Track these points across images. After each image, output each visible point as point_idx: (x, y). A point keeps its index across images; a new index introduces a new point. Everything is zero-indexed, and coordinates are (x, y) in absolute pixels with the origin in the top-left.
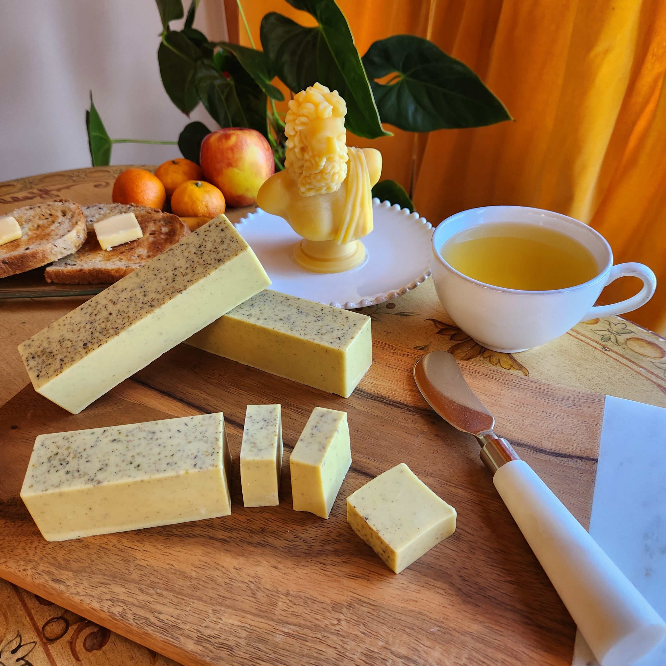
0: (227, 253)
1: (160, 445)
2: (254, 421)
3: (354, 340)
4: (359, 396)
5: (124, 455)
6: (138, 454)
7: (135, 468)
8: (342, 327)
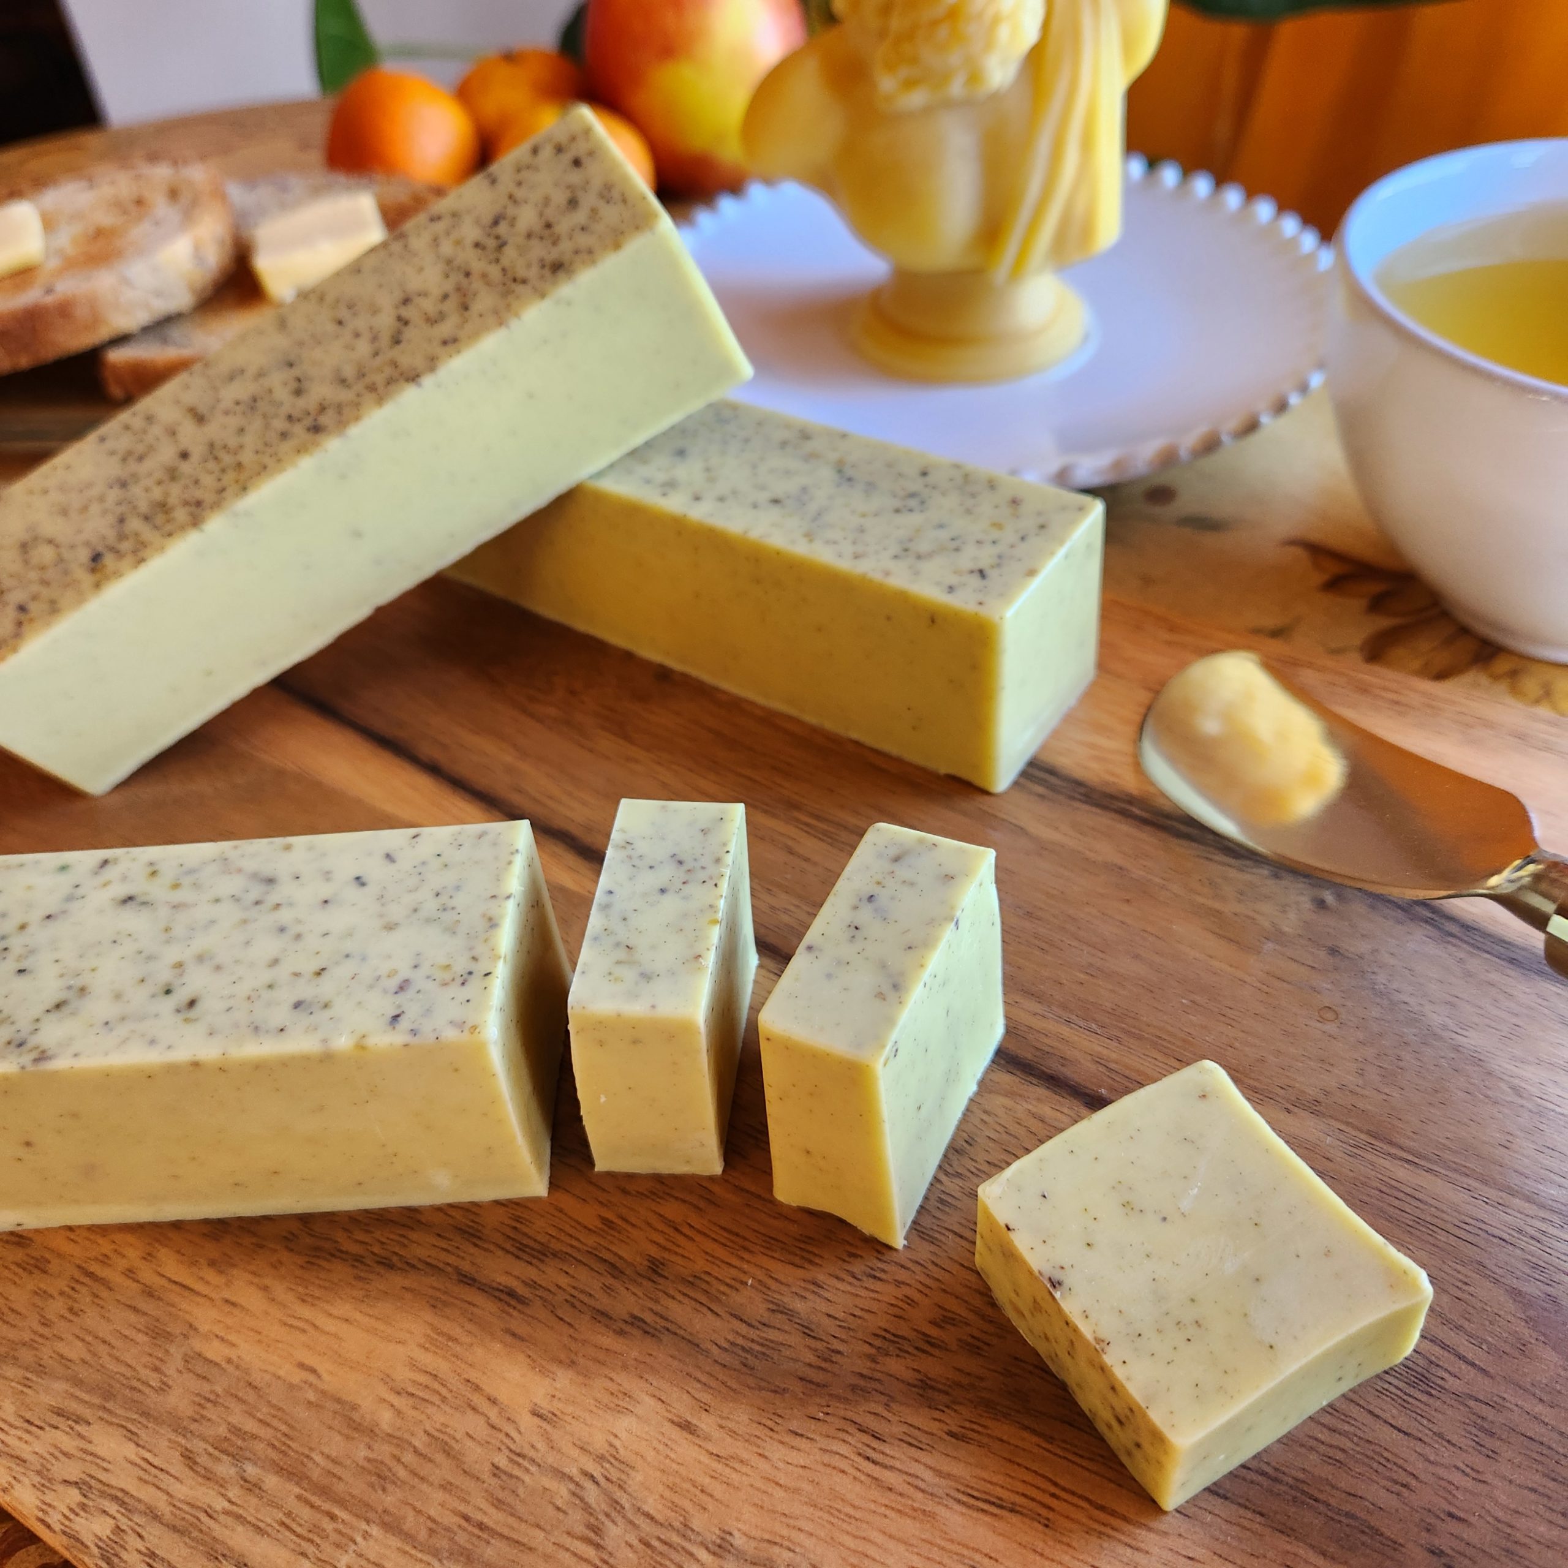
0: (583, 240)
1: (282, 930)
2: (636, 862)
3: (1035, 583)
4: (1040, 790)
5: (150, 958)
6: (200, 958)
7: (178, 1011)
8: (995, 534)
